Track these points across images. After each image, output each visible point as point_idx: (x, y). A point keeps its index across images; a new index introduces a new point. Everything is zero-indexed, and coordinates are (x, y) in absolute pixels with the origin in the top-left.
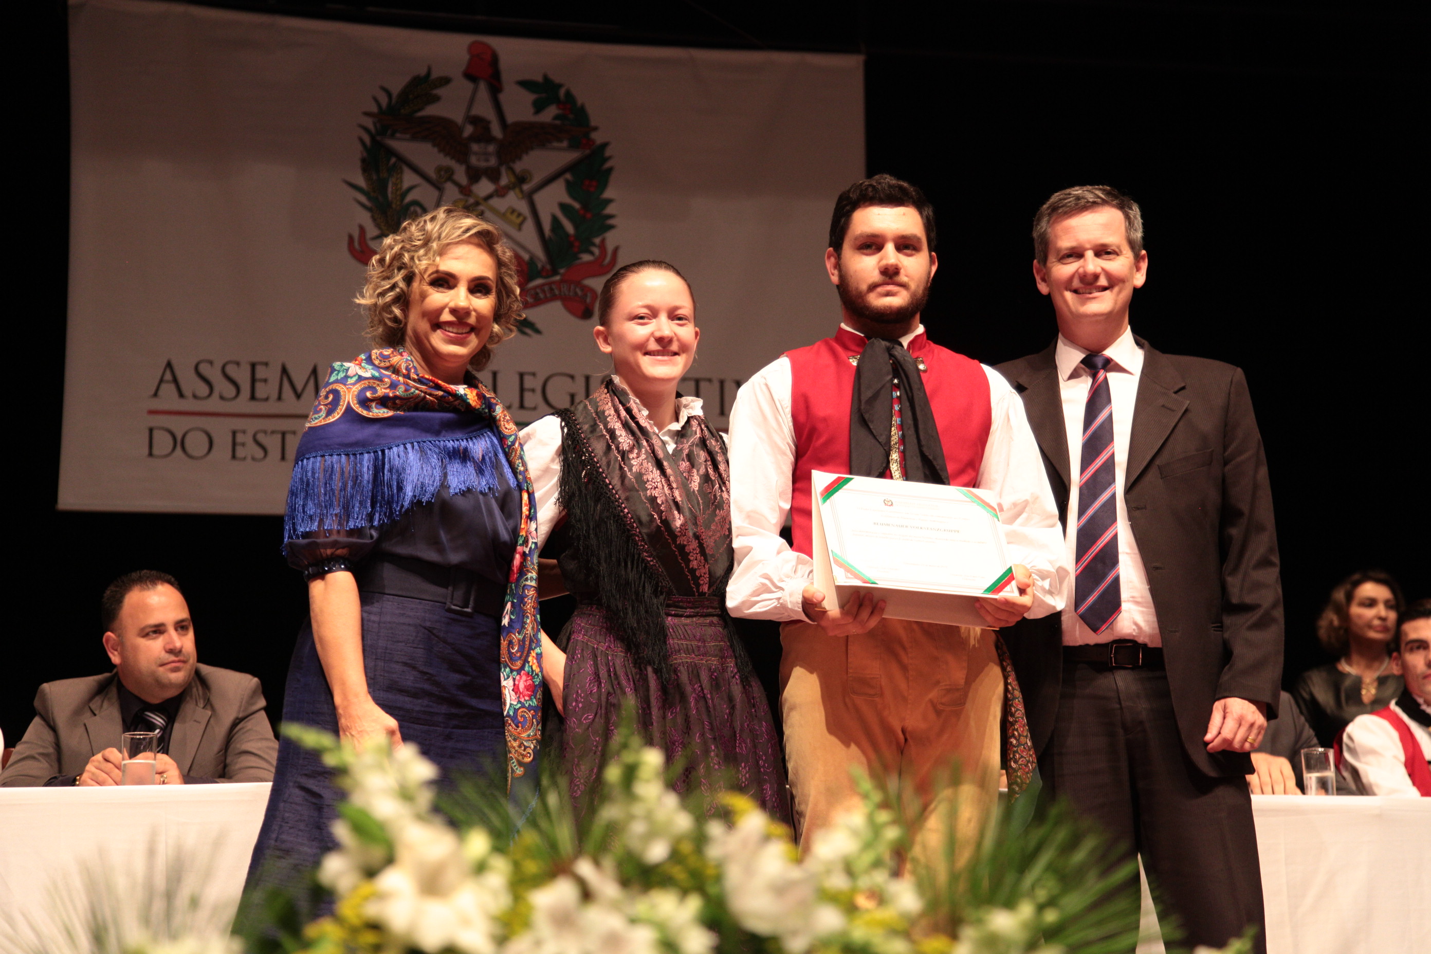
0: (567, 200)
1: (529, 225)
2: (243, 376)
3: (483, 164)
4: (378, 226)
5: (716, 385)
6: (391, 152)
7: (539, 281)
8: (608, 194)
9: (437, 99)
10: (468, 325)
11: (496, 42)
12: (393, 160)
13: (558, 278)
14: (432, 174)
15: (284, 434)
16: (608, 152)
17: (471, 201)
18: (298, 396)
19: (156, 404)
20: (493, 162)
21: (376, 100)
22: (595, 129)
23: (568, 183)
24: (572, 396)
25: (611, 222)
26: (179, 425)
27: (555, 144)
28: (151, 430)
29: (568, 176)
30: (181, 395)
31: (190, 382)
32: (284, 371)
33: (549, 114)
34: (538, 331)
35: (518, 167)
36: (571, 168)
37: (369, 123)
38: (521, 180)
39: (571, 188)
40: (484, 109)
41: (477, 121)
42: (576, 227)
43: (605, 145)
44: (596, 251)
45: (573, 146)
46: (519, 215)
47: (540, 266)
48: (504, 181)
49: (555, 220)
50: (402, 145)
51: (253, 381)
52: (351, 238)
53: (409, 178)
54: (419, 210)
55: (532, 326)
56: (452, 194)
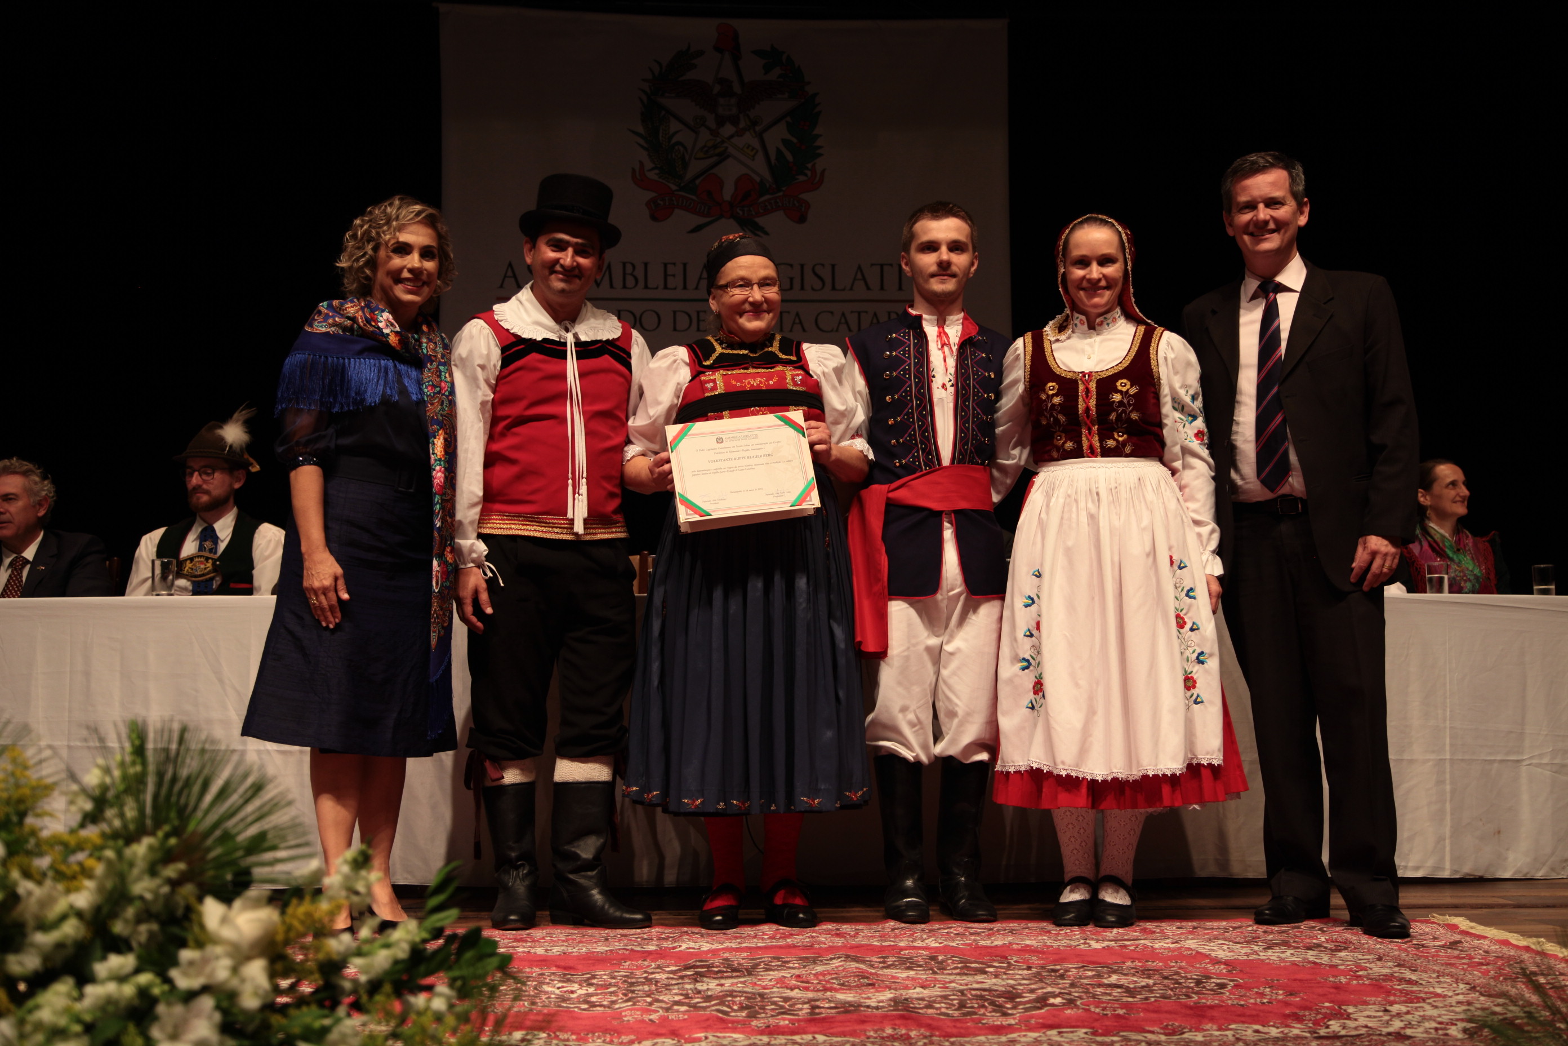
0: (788, 136)
1: (760, 155)
3: (727, 113)
4: (653, 161)
6: (662, 108)
7: (767, 197)
8: (817, 131)
9: (694, 67)
10: (421, 280)
11: (736, 23)
12: (663, 113)
13: (781, 194)
14: (690, 122)
16: (818, 100)
17: (719, 140)
19: (502, 294)
20: (734, 111)
21: (651, 70)
22: (808, 83)
24: (791, 279)
25: (818, 151)
27: (779, 96)
29: (789, 119)
33: (775, 74)
34: (767, 233)
35: (753, 113)
36: (790, 113)
37: (646, 87)
38: (754, 123)
39: (790, 127)
40: (728, 72)
41: (722, 81)
42: (793, 156)
43: (816, 94)
44: (809, 173)
45: (792, 97)
46: (753, 149)
47: (768, 186)
48: (742, 125)
49: (779, 151)
50: (670, 102)
52: (634, 170)
53: (674, 126)
54: (682, 149)
55: (762, 229)
56: (705, 136)
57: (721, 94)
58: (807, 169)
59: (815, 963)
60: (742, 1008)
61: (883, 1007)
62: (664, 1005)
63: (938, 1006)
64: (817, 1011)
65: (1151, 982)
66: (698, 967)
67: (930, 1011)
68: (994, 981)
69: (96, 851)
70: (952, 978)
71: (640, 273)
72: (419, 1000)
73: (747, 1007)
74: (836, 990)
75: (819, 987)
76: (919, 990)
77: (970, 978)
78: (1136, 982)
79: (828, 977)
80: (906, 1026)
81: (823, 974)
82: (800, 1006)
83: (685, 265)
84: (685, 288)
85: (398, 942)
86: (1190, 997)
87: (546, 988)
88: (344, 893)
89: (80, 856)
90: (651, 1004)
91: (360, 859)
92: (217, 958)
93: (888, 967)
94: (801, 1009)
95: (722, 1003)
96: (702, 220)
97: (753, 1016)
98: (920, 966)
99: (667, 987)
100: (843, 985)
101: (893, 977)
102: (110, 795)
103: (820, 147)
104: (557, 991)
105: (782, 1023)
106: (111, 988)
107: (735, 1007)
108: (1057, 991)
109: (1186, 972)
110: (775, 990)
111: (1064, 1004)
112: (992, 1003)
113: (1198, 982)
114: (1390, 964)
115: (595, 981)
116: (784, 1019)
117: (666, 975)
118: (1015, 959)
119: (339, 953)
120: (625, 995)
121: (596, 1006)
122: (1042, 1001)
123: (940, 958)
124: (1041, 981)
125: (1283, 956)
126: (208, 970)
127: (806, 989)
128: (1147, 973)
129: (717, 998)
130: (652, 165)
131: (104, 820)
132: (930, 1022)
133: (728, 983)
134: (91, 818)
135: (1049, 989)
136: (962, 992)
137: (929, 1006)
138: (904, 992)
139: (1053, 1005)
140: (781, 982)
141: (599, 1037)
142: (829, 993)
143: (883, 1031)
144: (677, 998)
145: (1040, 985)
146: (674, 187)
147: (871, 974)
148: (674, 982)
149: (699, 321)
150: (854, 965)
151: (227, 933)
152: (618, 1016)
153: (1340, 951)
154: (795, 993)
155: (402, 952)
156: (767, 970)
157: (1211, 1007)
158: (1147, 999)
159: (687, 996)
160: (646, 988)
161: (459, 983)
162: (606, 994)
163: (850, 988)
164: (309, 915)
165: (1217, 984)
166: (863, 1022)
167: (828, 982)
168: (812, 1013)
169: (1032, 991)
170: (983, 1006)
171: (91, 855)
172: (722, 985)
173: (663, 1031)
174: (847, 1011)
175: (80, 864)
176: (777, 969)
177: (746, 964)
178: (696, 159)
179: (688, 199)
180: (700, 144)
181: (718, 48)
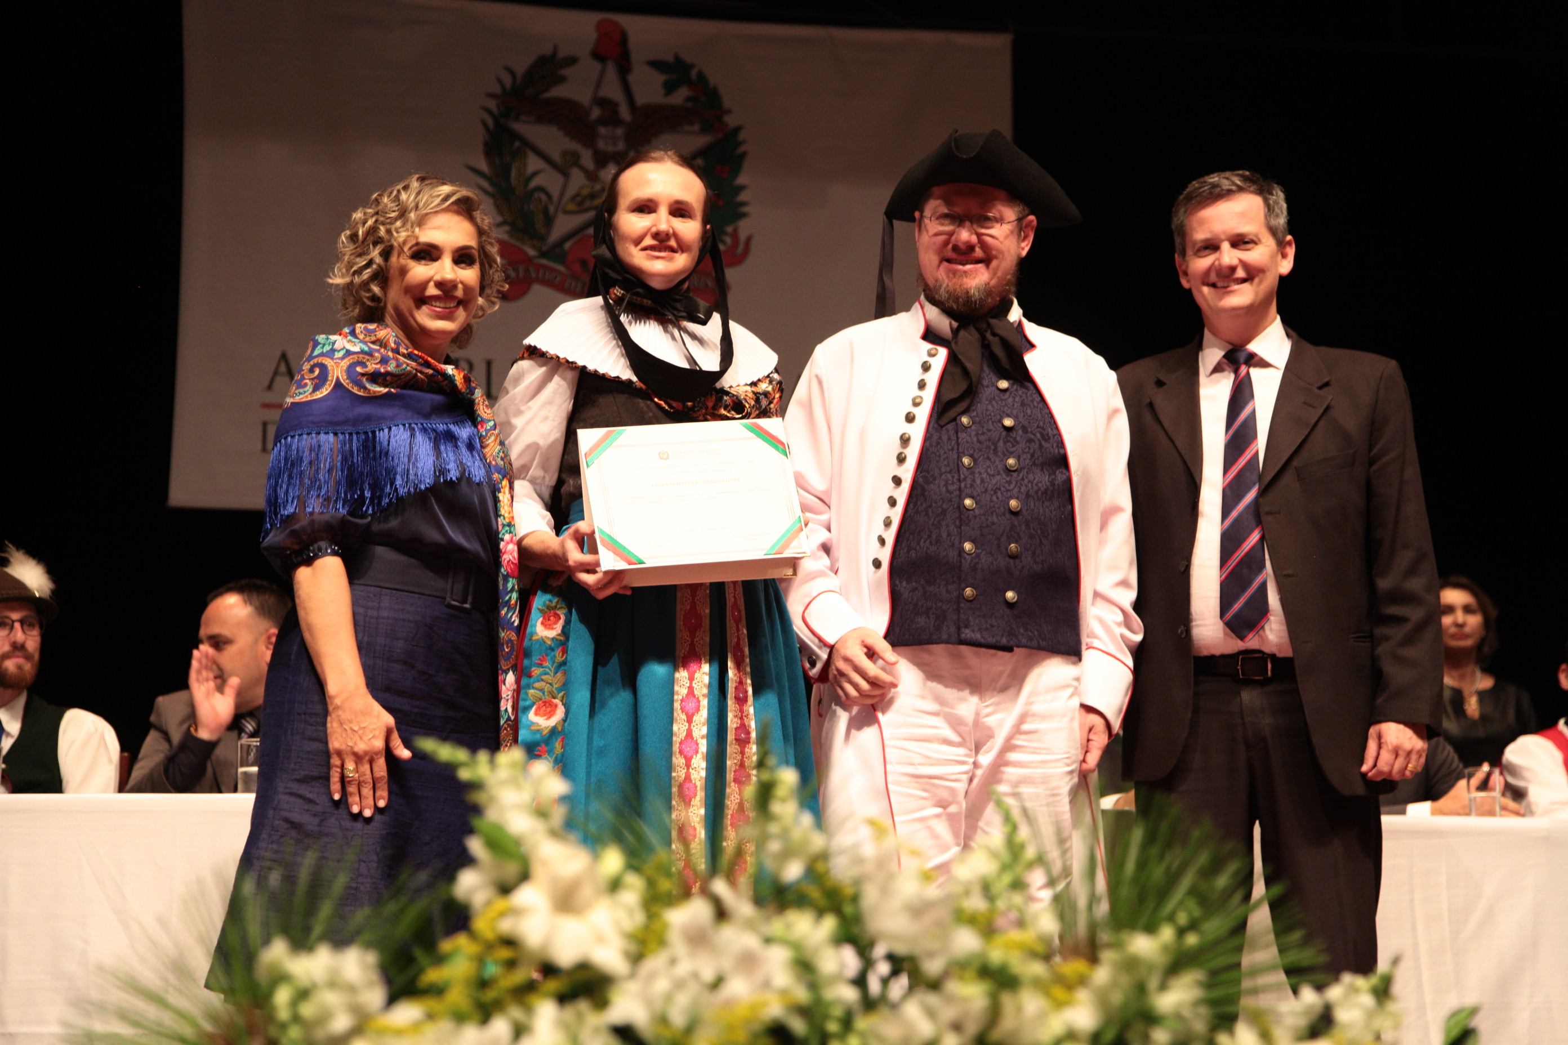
3: (610, 148)
4: (501, 213)
6: (515, 136)
8: (742, 180)
9: (563, 79)
10: (456, 297)
11: (625, 20)
12: (517, 144)
14: (557, 157)
16: (742, 136)
17: (598, 187)
19: (270, 398)
20: (621, 146)
21: (499, 81)
22: (728, 112)
25: (745, 209)
27: (687, 128)
28: (265, 425)
33: (680, 96)
36: (703, 153)
37: (492, 104)
40: (612, 90)
41: (604, 103)
43: (738, 129)
44: (728, 240)
45: (705, 130)
50: (527, 129)
53: (533, 163)
54: (543, 197)
56: (578, 180)
57: (600, 121)
58: (726, 233)
103: (744, 204)
130: (500, 219)
146: (532, 252)
178: (566, 212)
179: (552, 270)
180: (571, 191)
181: (598, 55)
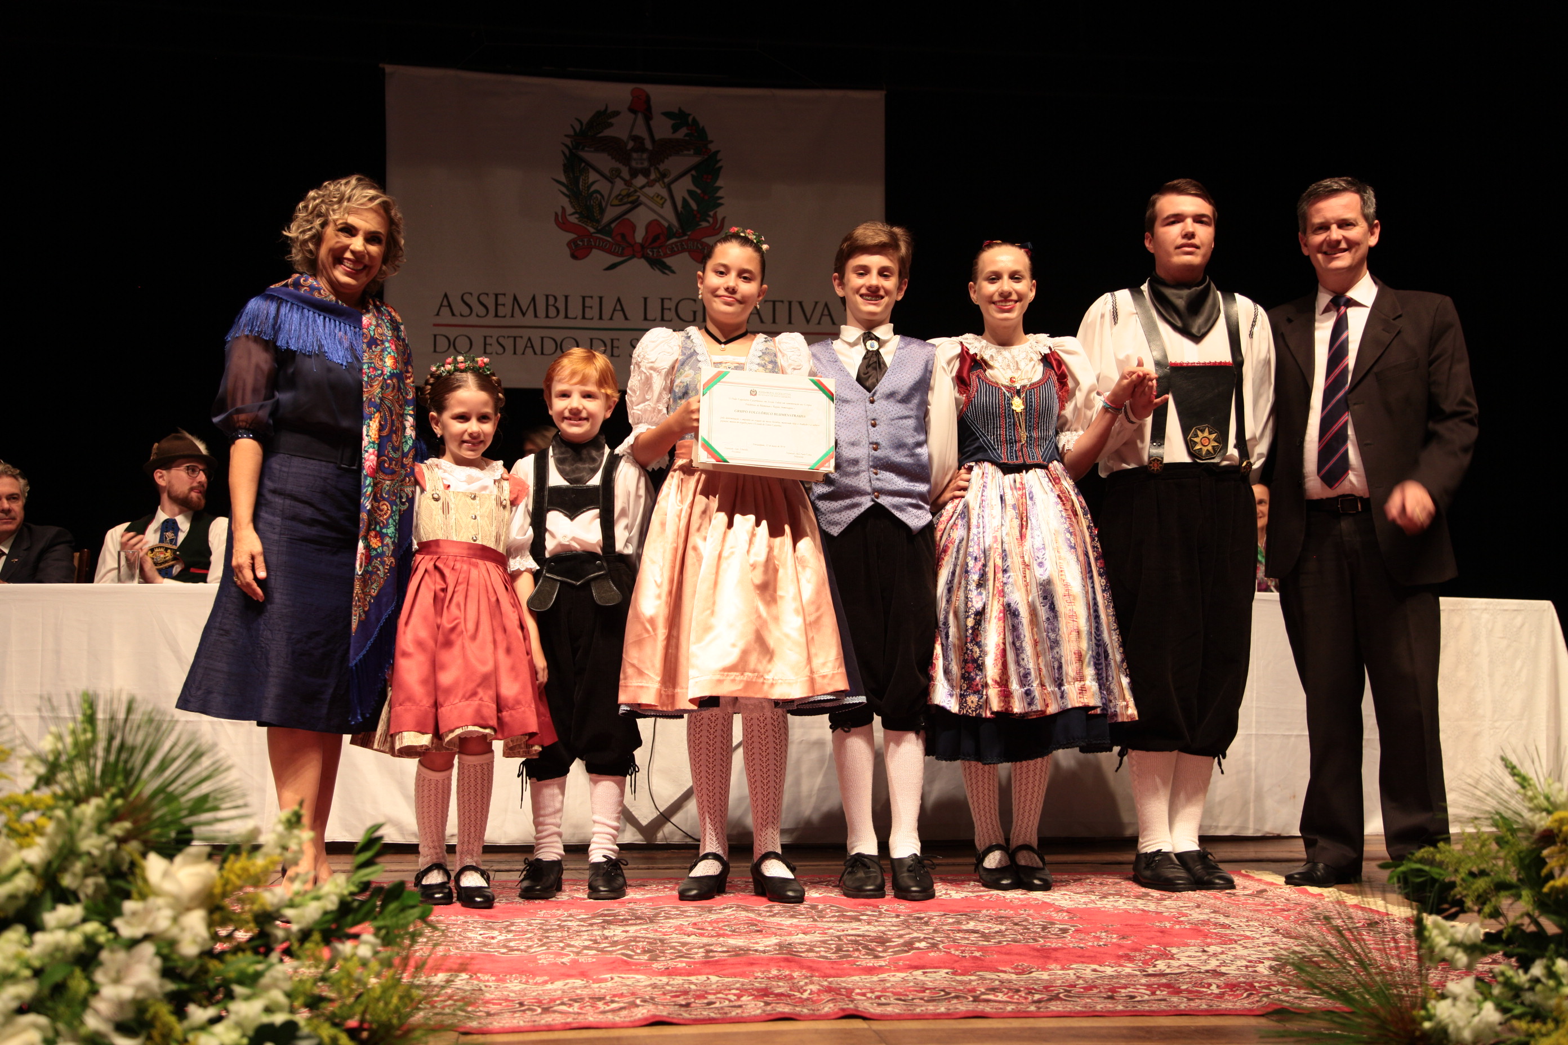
0: (693, 188)
1: (668, 204)
2: (490, 302)
3: (639, 166)
4: (573, 207)
5: (786, 304)
6: (582, 160)
7: (674, 240)
8: (719, 183)
9: (611, 125)
10: (363, 263)
12: (583, 165)
13: (686, 238)
14: (607, 173)
15: (515, 338)
16: (719, 157)
17: (632, 189)
18: (524, 314)
19: (439, 320)
20: (646, 164)
21: (573, 127)
22: (712, 142)
23: (693, 176)
24: (695, 313)
25: (720, 201)
26: (452, 333)
27: (686, 152)
28: (435, 336)
29: (693, 172)
30: (453, 314)
31: (459, 307)
32: (515, 298)
33: (682, 133)
34: (673, 272)
35: (662, 167)
36: (695, 167)
37: (568, 141)
38: (663, 175)
39: (695, 180)
40: (641, 131)
41: (636, 138)
42: (698, 205)
43: (717, 152)
44: (711, 220)
45: (697, 153)
46: (662, 198)
47: (675, 230)
48: (653, 177)
49: (684, 200)
50: (588, 155)
51: (497, 305)
52: (556, 215)
53: (593, 176)
54: (599, 196)
55: (669, 268)
56: (620, 186)
57: (635, 150)
58: (709, 216)
59: (710, 911)
60: (645, 951)
61: (769, 951)
62: (575, 949)
63: (817, 949)
64: (711, 954)
65: (1003, 928)
66: (606, 915)
67: (811, 954)
68: (867, 927)
69: (47, 811)
70: (830, 925)
71: (561, 305)
72: (346, 947)
73: (649, 951)
74: (728, 936)
75: (713, 933)
76: (801, 936)
77: (845, 926)
78: (990, 928)
79: (721, 924)
80: (789, 968)
81: (717, 921)
82: (696, 950)
83: (601, 298)
84: (601, 318)
85: (328, 894)
86: (1037, 941)
87: (469, 934)
88: (278, 851)
89: (32, 816)
90: (563, 948)
91: (294, 819)
92: (159, 909)
93: (774, 916)
94: (697, 953)
95: (627, 948)
96: (617, 259)
97: (654, 959)
98: (802, 914)
99: (578, 933)
100: (734, 931)
101: (779, 924)
102: (63, 759)
103: (721, 198)
104: (479, 937)
105: (680, 965)
106: (59, 936)
107: (639, 951)
108: (922, 936)
109: (1033, 919)
110: (674, 936)
111: (928, 948)
112: (866, 947)
113: (1044, 928)
114: (1207, 911)
115: (513, 928)
116: (682, 962)
117: (578, 923)
118: (885, 907)
119: (272, 905)
120: (540, 940)
121: (513, 950)
122: (909, 945)
123: (820, 907)
124: (908, 927)
125: (1116, 904)
126: (150, 919)
127: (702, 935)
128: (1000, 920)
129: (622, 943)
130: (573, 211)
131: (56, 782)
132: (810, 964)
133: (632, 929)
134: (45, 781)
135: (915, 935)
136: (839, 937)
137: (810, 950)
138: (788, 938)
139: (918, 948)
140: (680, 929)
141: (516, 978)
142: (722, 939)
143: (769, 972)
144: (587, 943)
145: (907, 931)
146: (592, 230)
147: (759, 921)
148: (584, 929)
149: (612, 347)
150: (744, 914)
151: (168, 886)
152: (534, 959)
153: (1164, 900)
154: (692, 939)
155: (331, 904)
156: (667, 918)
157: (1055, 949)
158: (1000, 942)
159: (595, 942)
160: (559, 934)
161: (383, 932)
162: (523, 939)
163: (740, 934)
164: (245, 870)
165: (1060, 929)
166: (752, 964)
167: (720, 928)
168: (706, 957)
169: (900, 936)
170: (857, 950)
171: (43, 815)
172: (627, 932)
173: (574, 972)
174: (737, 955)
175: (33, 823)
176: (676, 917)
177: (649, 912)
178: (612, 206)
179: (604, 241)
180: (615, 192)
181: (632, 110)
